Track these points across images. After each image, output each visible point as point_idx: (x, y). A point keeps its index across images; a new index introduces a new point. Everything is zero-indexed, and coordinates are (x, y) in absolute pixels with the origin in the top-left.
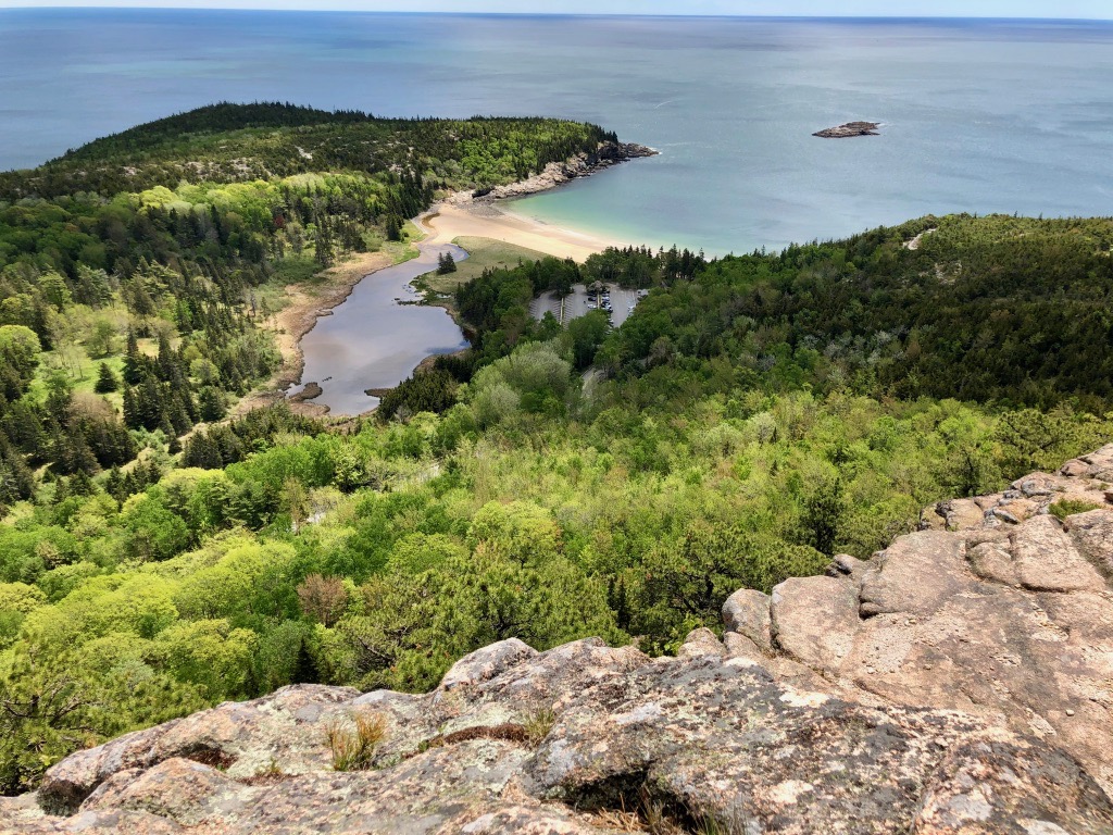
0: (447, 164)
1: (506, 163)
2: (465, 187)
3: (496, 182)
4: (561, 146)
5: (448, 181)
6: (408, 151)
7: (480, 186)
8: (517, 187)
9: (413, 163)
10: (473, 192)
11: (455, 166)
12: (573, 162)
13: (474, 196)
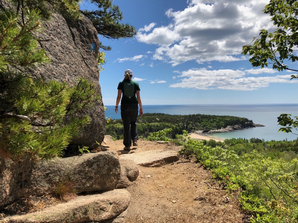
0: (196, 123)
1: (214, 124)
2: (201, 130)
3: (211, 129)
4: (233, 122)
5: (196, 128)
6: (186, 120)
7: (205, 130)
8: (217, 131)
9: (186, 122)
10: (203, 131)
11: (198, 124)
12: (236, 126)
13: (203, 132)
